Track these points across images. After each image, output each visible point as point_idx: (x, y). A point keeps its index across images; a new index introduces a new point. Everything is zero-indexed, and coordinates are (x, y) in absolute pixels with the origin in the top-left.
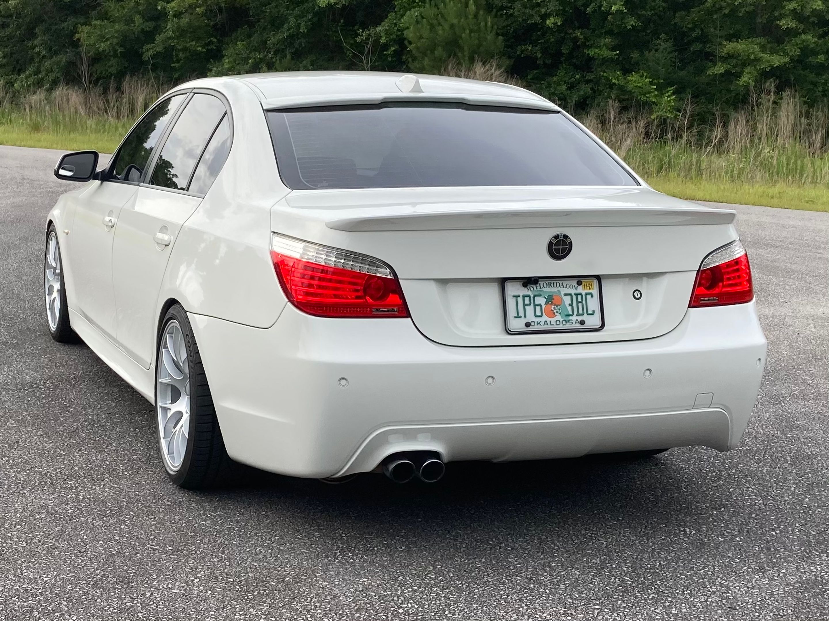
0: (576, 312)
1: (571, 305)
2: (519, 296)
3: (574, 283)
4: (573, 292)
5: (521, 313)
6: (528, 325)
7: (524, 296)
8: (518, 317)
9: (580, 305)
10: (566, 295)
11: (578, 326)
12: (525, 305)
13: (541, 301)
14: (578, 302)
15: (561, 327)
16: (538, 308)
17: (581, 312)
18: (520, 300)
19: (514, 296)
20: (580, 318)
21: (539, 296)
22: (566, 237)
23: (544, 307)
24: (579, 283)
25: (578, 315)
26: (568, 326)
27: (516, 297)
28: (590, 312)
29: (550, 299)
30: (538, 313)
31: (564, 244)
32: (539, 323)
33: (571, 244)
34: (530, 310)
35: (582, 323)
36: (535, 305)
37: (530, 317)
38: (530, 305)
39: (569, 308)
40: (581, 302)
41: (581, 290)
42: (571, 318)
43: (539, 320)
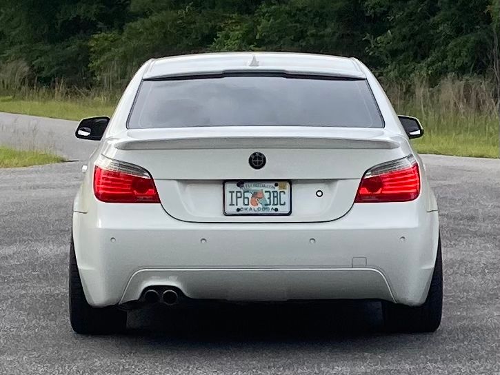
0: (272, 203)
1: (269, 198)
2: (233, 192)
3: (273, 184)
4: (271, 190)
5: (234, 202)
6: (238, 210)
7: (237, 192)
8: (232, 205)
9: (276, 199)
10: (266, 192)
11: (273, 212)
12: (237, 198)
13: (249, 195)
14: (274, 197)
15: (261, 212)
16: (246, 200)
17: (276, 203)
18: (234, 195)
19: (230, 192)
20: (275, 207)
21: (248, 192)
22: (261, 154)
23: (250, 199)
24: (276, 185)
25: (274, 205)
26: (266, 212)
27: (232, 192)
28: (282, 203)
29: (255, 194)
30: (246, 203)
31: (260, 158)
32: (246, 209)
33: (265, 159)
34: (240, 201)
35: (276, 210)
36: (244, 198)
37: (240, 205)
38: (241, 197)
39: (268, 201)
40: (277, 197)
41: (277, 189)
42: (269, 206)
43: (246, 207)
